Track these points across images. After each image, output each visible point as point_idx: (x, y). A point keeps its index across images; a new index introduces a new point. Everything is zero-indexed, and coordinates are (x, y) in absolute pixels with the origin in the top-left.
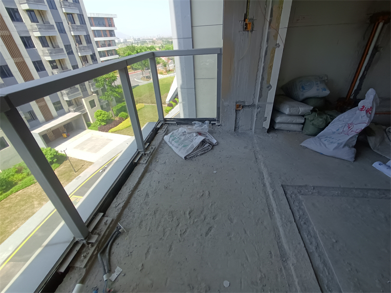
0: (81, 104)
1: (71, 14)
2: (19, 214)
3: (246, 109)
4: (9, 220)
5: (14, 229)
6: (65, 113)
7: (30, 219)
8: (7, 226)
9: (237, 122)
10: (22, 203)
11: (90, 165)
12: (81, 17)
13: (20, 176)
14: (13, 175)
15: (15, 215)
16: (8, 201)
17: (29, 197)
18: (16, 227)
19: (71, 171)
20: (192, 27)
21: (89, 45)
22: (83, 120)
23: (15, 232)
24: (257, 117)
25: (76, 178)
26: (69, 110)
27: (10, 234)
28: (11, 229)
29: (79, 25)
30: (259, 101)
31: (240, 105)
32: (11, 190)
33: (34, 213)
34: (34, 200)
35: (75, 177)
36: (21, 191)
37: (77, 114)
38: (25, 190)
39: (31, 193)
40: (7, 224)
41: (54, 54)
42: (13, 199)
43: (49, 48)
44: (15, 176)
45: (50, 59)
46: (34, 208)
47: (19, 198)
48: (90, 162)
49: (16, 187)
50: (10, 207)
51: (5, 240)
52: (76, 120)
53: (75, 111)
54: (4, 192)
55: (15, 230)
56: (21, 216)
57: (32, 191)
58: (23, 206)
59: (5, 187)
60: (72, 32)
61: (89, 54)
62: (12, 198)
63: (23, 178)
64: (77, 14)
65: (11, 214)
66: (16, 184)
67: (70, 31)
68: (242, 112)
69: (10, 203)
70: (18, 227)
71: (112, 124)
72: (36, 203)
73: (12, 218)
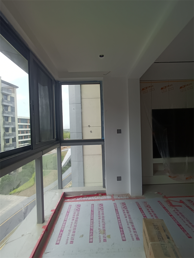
1: (8, 117)
12: (13, 119)
20: (82, 127)
21: (13, 133)
29: (11, 122)
61: (11, 138)
64: (11, 117)
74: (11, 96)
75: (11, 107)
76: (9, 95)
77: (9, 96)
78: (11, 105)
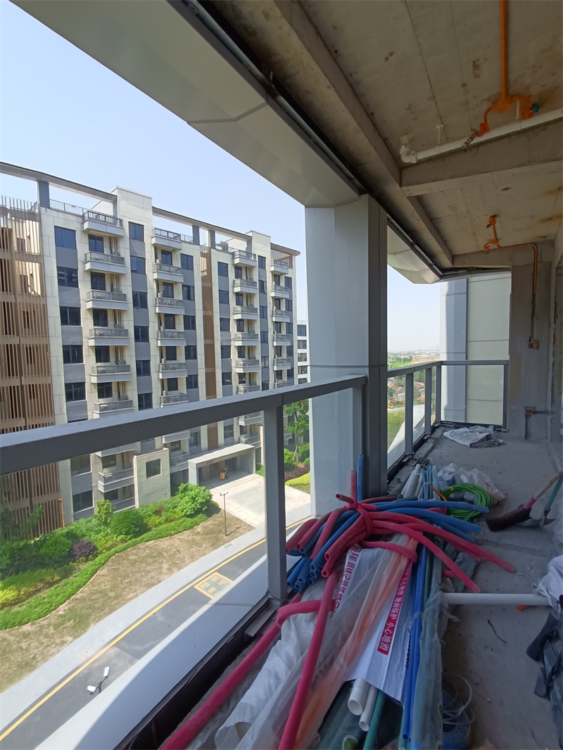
0: (258, 434)
1: (280, 323)
2: (142, 575)
3: (538, 415)
4: (128, 581)
5: (131, 595)
6: (233, 444)
7: (153, 589)
8: (125, 588)
9: (529, 428)
10: (150, 560)
11: (249, 531)
12: (290, 325)
13: (157, 519)
14: (150, 516)
15: (138, 575)
16: (135, 551)
17: (160, 554)
18: (135, 594)
19: (220, 532)
20: (467, 341)
21: (290, 358)
22: (253, 457)
23: (131, 602)
24: (551, 423)
25: (225, 545)
26: (239, 439)
27: (126, 601)
28: (128, 595)
29: (285, 334)
30: (552, 406)
31: (530, 411)
32: (142, 536)
33: (159, 582)
34: (165, 561)
35: (225, 543)
36: (153, 541)
37: (249, 446)
38: (158, 542)
39: (163, 548)
40: (125, 585)
41: (247, 366)
42: (140, 551)
43: (244, 359)
44: (152, 518)
45: (241, 371)
46: (161, 573)
47: (148, 551)
48: (249, 526)
49: (149, 534)
50: (135, 561)
51: (118, 608)
52: (245, 455)
53: (246, 443)
54: (135, 537)
55: (131, 599)
56: (144, 579)
57: (165, 546)
58: (149, 565)
59: (137, 529)
60: (275, 342)
61: (285, 369)
62: (140, 549)
63: (160, 524)
64: (286, 323)
65: (134, 572)
66: (150, 530)
67: (273, 341)
68: (533, 418)
69: (136, 555)
70: (137, 596)
71: (293, 472)
72: (165, 566)
73: (133, 578)
74: (286, 276)
75: (286, 300)
76: (282, 274)
77: (283, 276)
78: (288, 297)
